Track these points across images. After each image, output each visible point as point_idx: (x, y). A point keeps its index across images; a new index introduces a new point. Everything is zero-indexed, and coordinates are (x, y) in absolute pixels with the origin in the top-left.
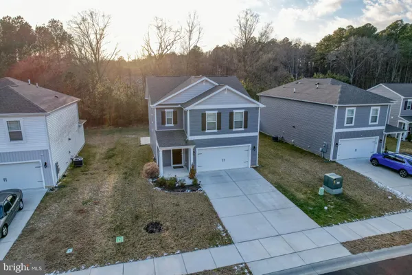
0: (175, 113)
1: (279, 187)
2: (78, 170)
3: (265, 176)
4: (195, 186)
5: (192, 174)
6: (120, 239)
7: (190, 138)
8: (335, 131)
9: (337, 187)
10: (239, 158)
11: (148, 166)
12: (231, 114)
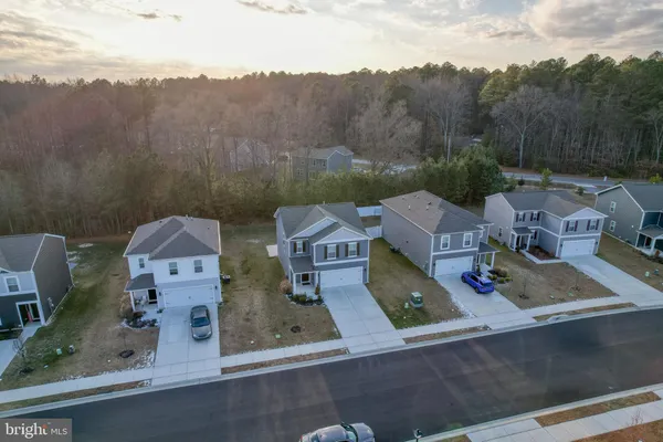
0: (304, 244)
1: (380, 302)
2: (229, 287)
3: (371, 292)
4: (320, 301)
5: (318, 291)
6: (278, 336)
7: (316, 264)
8: (433, 254)
9: (419, 303)
10: (354, 277)
11: (283, 284)
12: (347, 246)
